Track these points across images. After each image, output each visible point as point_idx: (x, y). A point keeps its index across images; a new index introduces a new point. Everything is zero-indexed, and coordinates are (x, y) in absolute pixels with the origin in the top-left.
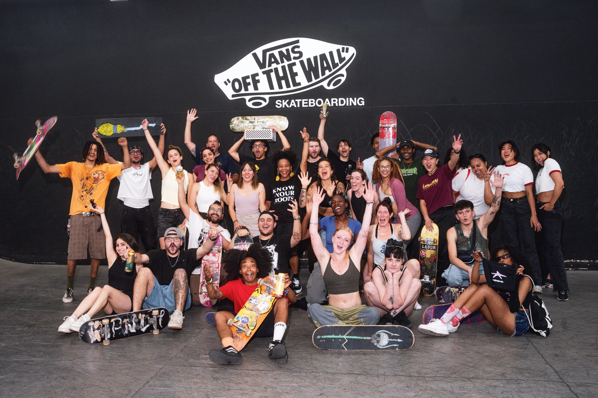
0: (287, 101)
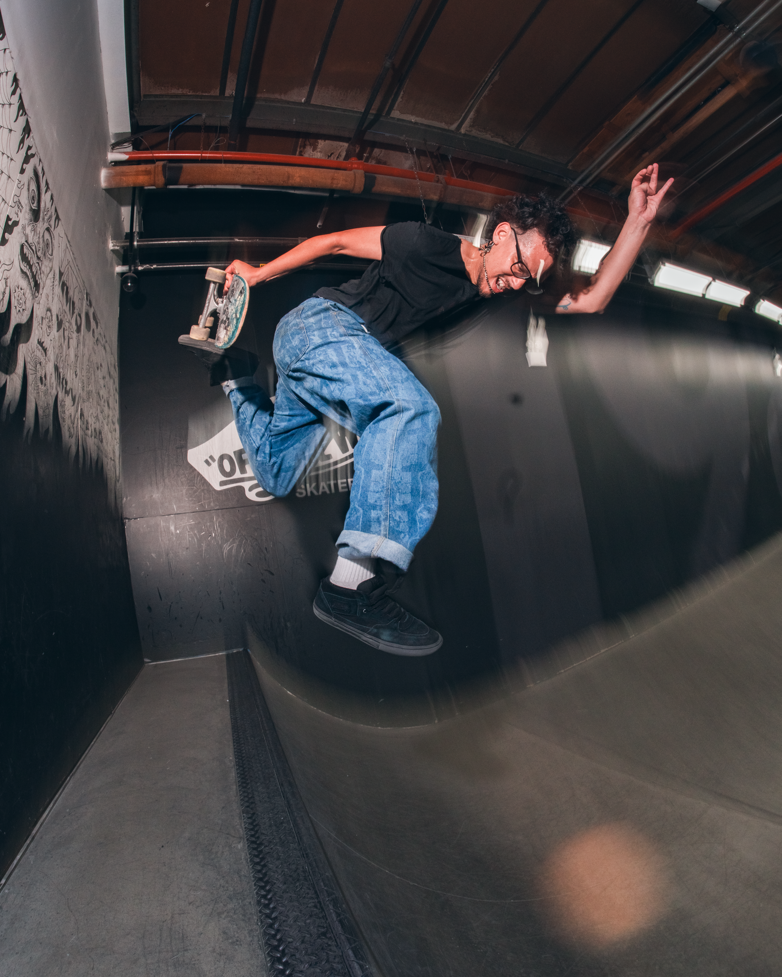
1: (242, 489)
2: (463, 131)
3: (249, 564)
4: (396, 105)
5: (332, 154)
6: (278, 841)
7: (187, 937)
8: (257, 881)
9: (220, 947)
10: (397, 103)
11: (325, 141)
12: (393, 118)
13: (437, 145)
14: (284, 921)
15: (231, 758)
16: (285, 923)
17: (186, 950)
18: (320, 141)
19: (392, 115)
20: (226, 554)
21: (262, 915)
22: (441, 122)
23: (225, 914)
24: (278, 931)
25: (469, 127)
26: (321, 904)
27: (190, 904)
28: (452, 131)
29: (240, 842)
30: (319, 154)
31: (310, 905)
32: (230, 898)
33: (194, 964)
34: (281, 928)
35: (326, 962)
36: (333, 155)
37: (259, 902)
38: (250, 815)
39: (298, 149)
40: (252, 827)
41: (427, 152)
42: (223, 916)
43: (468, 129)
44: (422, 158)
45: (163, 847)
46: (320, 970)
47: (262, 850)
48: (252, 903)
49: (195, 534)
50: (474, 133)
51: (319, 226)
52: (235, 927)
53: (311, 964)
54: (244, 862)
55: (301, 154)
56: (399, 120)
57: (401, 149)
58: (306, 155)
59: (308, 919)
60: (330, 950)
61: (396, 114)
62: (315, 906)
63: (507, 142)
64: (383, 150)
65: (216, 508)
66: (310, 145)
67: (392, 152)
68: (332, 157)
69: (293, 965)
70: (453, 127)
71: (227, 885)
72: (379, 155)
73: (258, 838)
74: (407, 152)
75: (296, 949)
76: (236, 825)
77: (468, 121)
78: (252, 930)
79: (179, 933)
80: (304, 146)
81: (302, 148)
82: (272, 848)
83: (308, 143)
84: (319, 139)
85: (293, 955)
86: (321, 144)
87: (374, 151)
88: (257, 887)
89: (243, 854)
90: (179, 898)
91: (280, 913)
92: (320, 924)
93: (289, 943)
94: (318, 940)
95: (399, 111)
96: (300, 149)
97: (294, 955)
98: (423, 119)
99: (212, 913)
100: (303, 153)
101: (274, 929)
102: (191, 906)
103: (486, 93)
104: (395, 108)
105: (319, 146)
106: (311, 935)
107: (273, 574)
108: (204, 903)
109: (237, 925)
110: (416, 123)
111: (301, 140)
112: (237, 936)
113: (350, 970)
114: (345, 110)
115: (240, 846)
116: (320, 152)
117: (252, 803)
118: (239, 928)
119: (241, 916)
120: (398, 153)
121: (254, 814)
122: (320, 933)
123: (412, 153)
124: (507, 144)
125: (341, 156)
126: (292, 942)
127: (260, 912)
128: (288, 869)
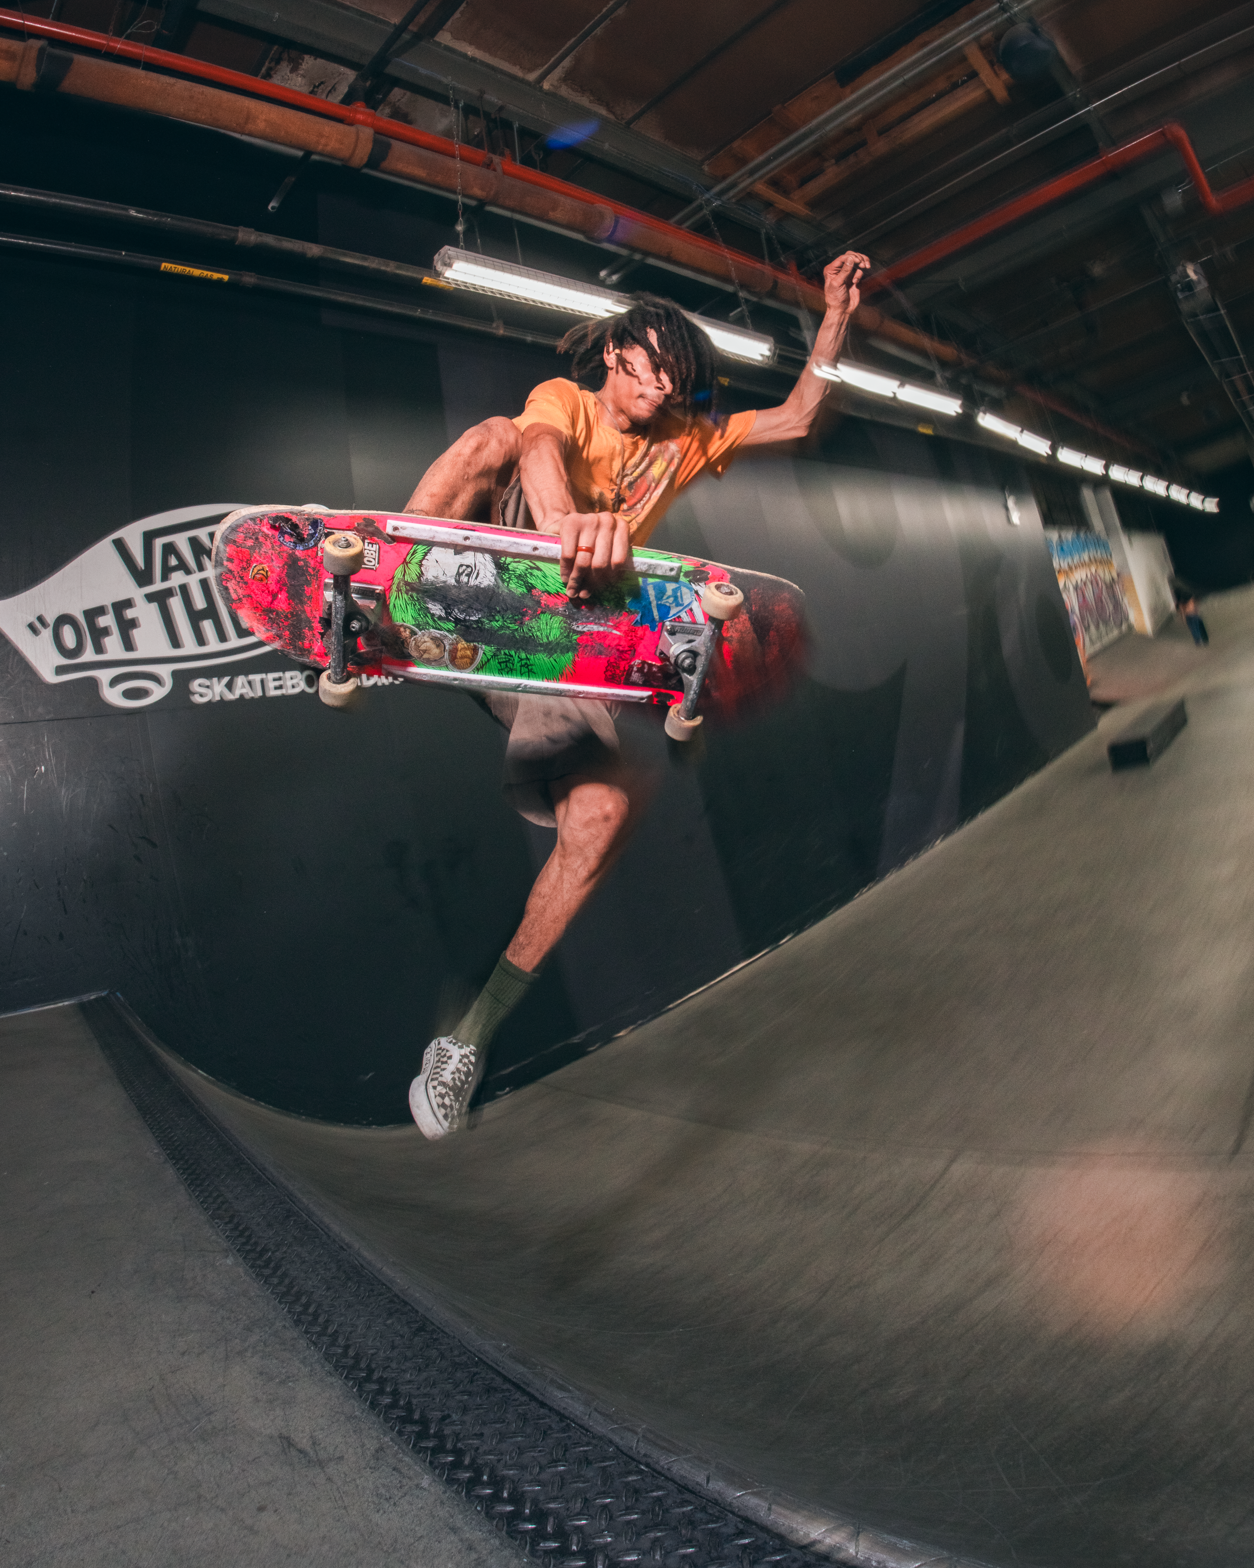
0: (226, 680)
1: (93, 683)
2: (546, 86)
3: (111, 826)
4: (449, 23)
5: (322, 83)
6: (291, 1240)
7: (202, 1397)
8: (282, 1298)
9: (264, 1393)
10: (451, 20)
11: (315, 59)
12: (439, 44)
13: (500, 102)
14: (351, 1333)
15: (156, 1151)
16: (353, 1334)
17: (211, 1413)
18: (307, 57)
19: (437, 39)
20: (66, 806)
21: (312, 1336)
22: (515, 64)
23: (250, 1350)
24: (347, 1347)
25: (557, 81)
26: (398, 1297)
27: (183, 1354)
28: (528, 83)
29: (228, 1256)
30: (300, 79)
31: (382, 1303)
32: (248, 1329)
33: (234, 1426)
34: (350, 1342)
35: (441, 1360)
36: (322, 86)
37: (298, 1322)
38: (227, 1220)
39: (267, 63)
40: (237, 1233)
41: (481, 112)
42: (249, 1354)
43: (556, 83)
44: (471, 117)
45: (93, 1292)
46: (437, 1370)
47: (270, 1257)
48: (287, 1325)
49: (9, 767)
50: (564, 91)
51: (273, 208)
52: (275, 1361)
53: (420, 1369)
54: (248, 1279)
55: (268, 76)
56: (448, 48)
57: (441, 98)
58: (276, 80)
59: (388, 1319)
60: (441, 1344)
61: (445, 38)
62: (391, 1301)
63: (614, 113)
64: (408, 94)
65: (47, 718)
66: (289, 61)
67: (421, 99)
68: (320, 88)
69: (393, 1378)
70: (532, 77)
71: (233, 1315)
72: (399, 100)
73: (256, 1243)
74: (449, 105)
75: (388, 1359)
76: (210, 1236)
77: (558, 72)
78: (305, 1358)
79: (186, 1396)
80: (278, 61)
81: (273, 64)
82: (285, 1252)
83: (285, 56)
84: (307, 53)
85: (385, 1368)
86: (309, 62)
87: (393, 92)
88: (286, 1305)
89: (241, 1270)
90: (159, 1353)
91: (339, 1326)
92: (410, 1320)
93: (373, 1355)
94: (416, 1338)
95: (451, 33)
96: (270, 63)
97: (389, 1366)
98: (487, 55)
99: (227, 1355)
100: (272, 73)
101: (339, 1346)
102: (186, 1358)
103: (598, 31)
104: (446, 27)
105: (304, 66)
106: (402, 1336)
107: (154, 845)
108: (208, 1348)
109: (277, 1359)
110: (473, 60)
111: (275, 48)
112: (284, 1371)
113: (481, 1356)
114: (363, 14)
115: (229, 1261)
116: (303, 76)
117: (223, 1203)
118: (283, 1362)
119: (277, 1346)
120: (431, 103)
121: (232, 1217)
122: (413, 1329)
123: (457, 107)
124: (611, 117)
125: (335, 90)
126: (375, 1354)
127: (306, 1332)
128: (324, 1270)
